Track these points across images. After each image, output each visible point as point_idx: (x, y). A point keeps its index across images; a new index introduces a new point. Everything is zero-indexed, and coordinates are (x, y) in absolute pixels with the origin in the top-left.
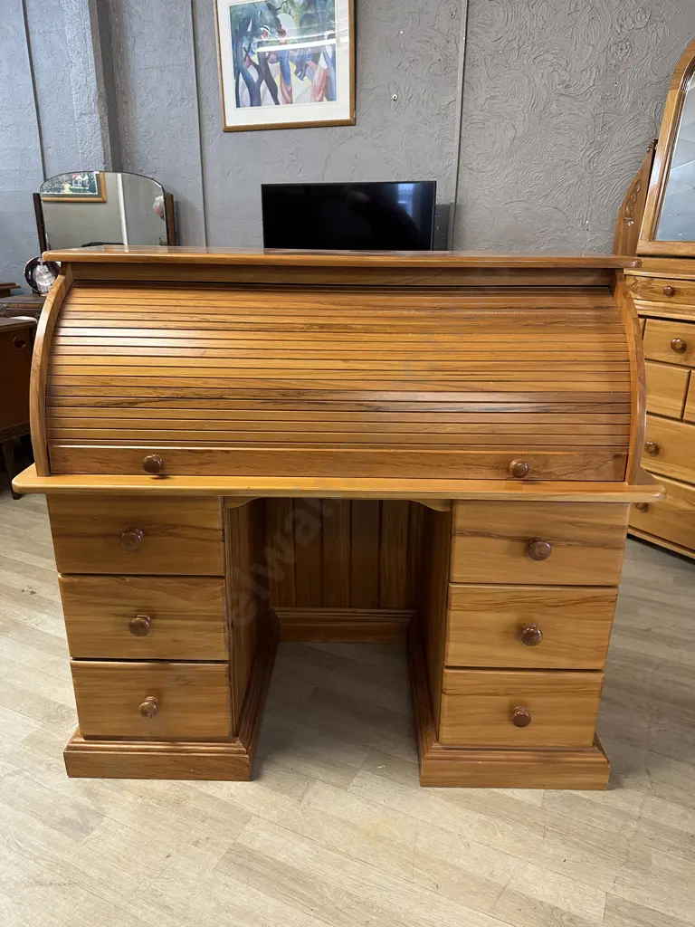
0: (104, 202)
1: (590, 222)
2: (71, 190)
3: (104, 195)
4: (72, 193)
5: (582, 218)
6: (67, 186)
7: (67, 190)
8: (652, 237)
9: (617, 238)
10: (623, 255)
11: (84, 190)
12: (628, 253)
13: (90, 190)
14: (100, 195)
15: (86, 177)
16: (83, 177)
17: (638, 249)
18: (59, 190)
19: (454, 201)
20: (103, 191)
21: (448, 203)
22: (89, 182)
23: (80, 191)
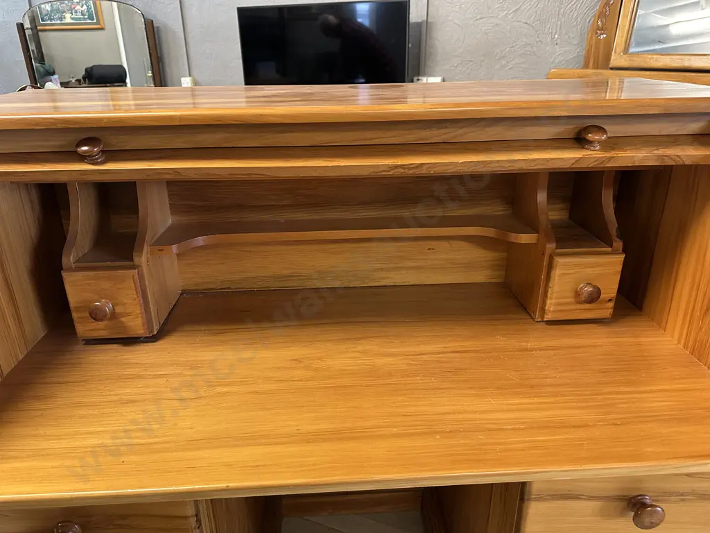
0: (102, 29)
1: (559, 36)
2: (72, 19)
3: (101, 22)
4: (73, 21)
5: (552, 33)
6: (68, 16)
7: (68, 19)
8: (626, 50)
9: (589, 51)
10: (594, 68)
11: (84, 19)
12: (599, 66)
13: (89, 18)
14: (98, 23)
15: (85, 7)
16: (82, 7)
17: (611, 61)
18: (61, 19)
19: (425, 19)
20: (100, 17)
21: (420, 21)
22: (88, 11)
23: (80, 19)
